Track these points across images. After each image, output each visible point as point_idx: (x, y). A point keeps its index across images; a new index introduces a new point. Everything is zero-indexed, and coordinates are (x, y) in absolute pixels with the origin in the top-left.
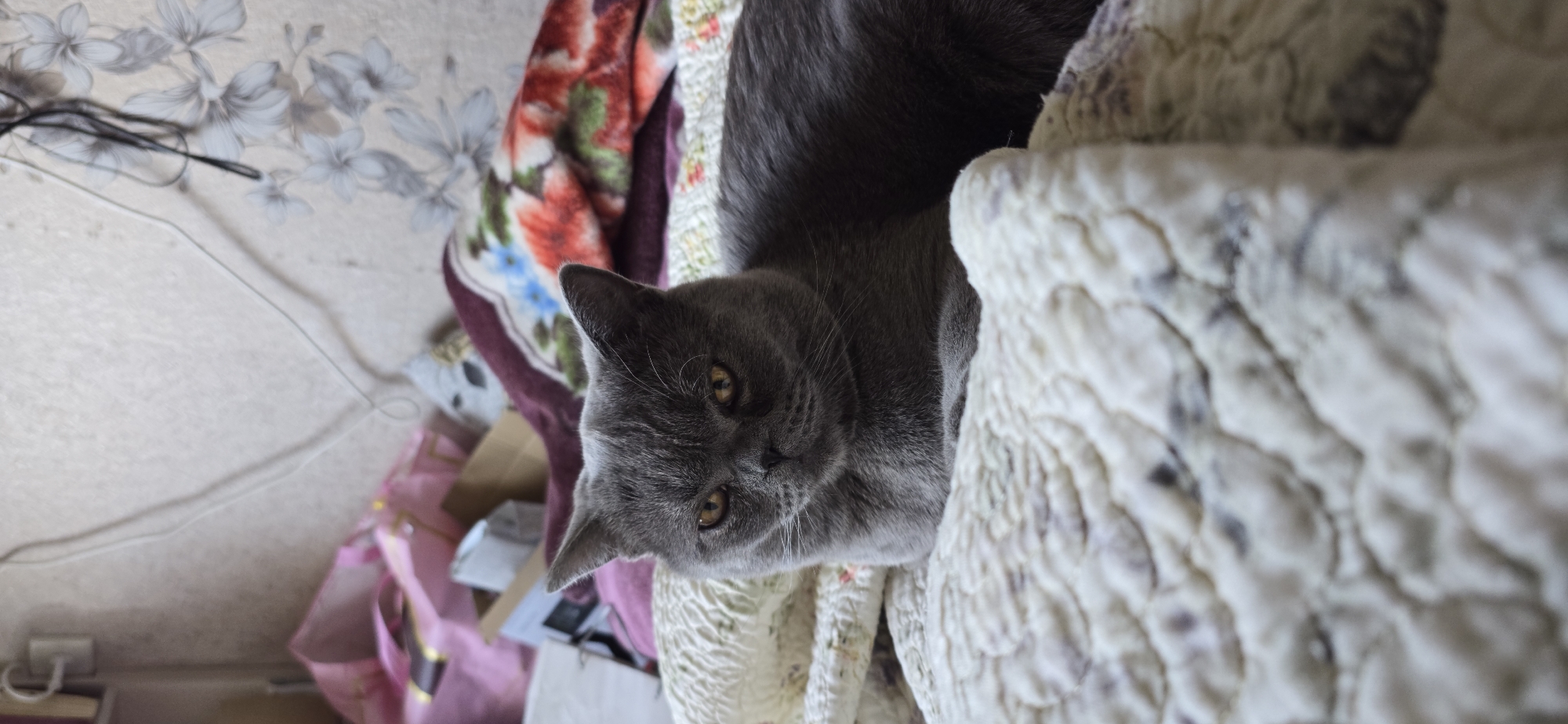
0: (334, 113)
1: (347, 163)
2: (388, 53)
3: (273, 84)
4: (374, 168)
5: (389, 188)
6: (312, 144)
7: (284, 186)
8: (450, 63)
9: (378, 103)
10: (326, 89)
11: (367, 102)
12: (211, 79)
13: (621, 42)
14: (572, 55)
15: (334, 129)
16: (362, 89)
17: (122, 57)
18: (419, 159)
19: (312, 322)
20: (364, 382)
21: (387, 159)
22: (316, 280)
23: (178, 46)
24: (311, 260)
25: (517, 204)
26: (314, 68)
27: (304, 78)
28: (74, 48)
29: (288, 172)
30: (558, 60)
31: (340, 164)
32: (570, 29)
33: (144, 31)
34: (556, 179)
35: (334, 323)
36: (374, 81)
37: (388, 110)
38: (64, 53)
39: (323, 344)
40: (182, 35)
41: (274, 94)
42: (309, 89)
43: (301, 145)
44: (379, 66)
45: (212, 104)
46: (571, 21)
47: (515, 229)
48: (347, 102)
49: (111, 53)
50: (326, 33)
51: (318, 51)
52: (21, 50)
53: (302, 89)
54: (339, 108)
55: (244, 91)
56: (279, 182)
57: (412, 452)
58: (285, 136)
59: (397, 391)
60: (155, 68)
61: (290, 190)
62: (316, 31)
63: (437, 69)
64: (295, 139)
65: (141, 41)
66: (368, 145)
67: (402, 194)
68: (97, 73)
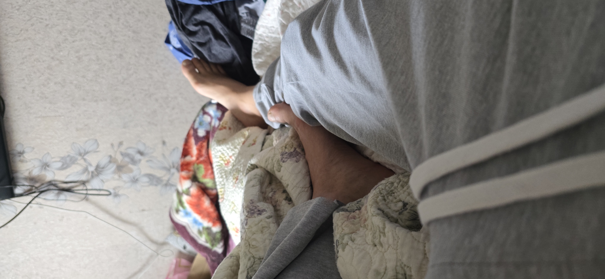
0: (131, 166)
1: (137, 180)
2: (144, 144)
3: (110, 162)
4: (146, 179)
5: (151, 184)
6: (125, 177)
7: (118, 191)
8: (164, 143)
9: (144, 160)
10: (127, 159)
11: (140, 160)
12: (91, 165)
13: (204, 152)
14: (192, 156)
15: (131, 171)
16: (138, 157)
17: (63, 165)
18: (159, 173)
19: (134, 232)
20: (154, 247)
21: (149, 176)
22: (134, 218)
23: (79, 158)
24: (131, 212)
25: (185, 198)
26: (122, 154)
27: (119, 158)
28: (48, 166)
29: (119, 187)
30: (188, 159)
31: (135, 181)
32: (190, 150)
33: (69, 156)
34: (194, 190)
35: (141, 230)
36: (141, 153)
37: (147, 161)
38: (45, 168)
39: (138, 238)
40: (80, 154)
41: (111, 165)
42: (121, 161)
43: (122, 178)
44: (142, 148)
45: (92, 172)
46: (190, 147)
47: (187, 205)
48: (134, 161)
49: (59, 165)
50: (124, 143)
51: (123, 149)
52: (32, 170)
53: (119, 162)
54: (132, 164)
55: (102, 166)
56: (117, 191)
57: (173, 266)
58: (116, 176)
59: (165, 247)
60: (73, 166)
61: (120, 192)
62: (121, 144)
63: (160, 145)
64: (120, 176)
65: (68, 159)
66: (143, 172)
67: (156, 185)
68: (56, 171)
